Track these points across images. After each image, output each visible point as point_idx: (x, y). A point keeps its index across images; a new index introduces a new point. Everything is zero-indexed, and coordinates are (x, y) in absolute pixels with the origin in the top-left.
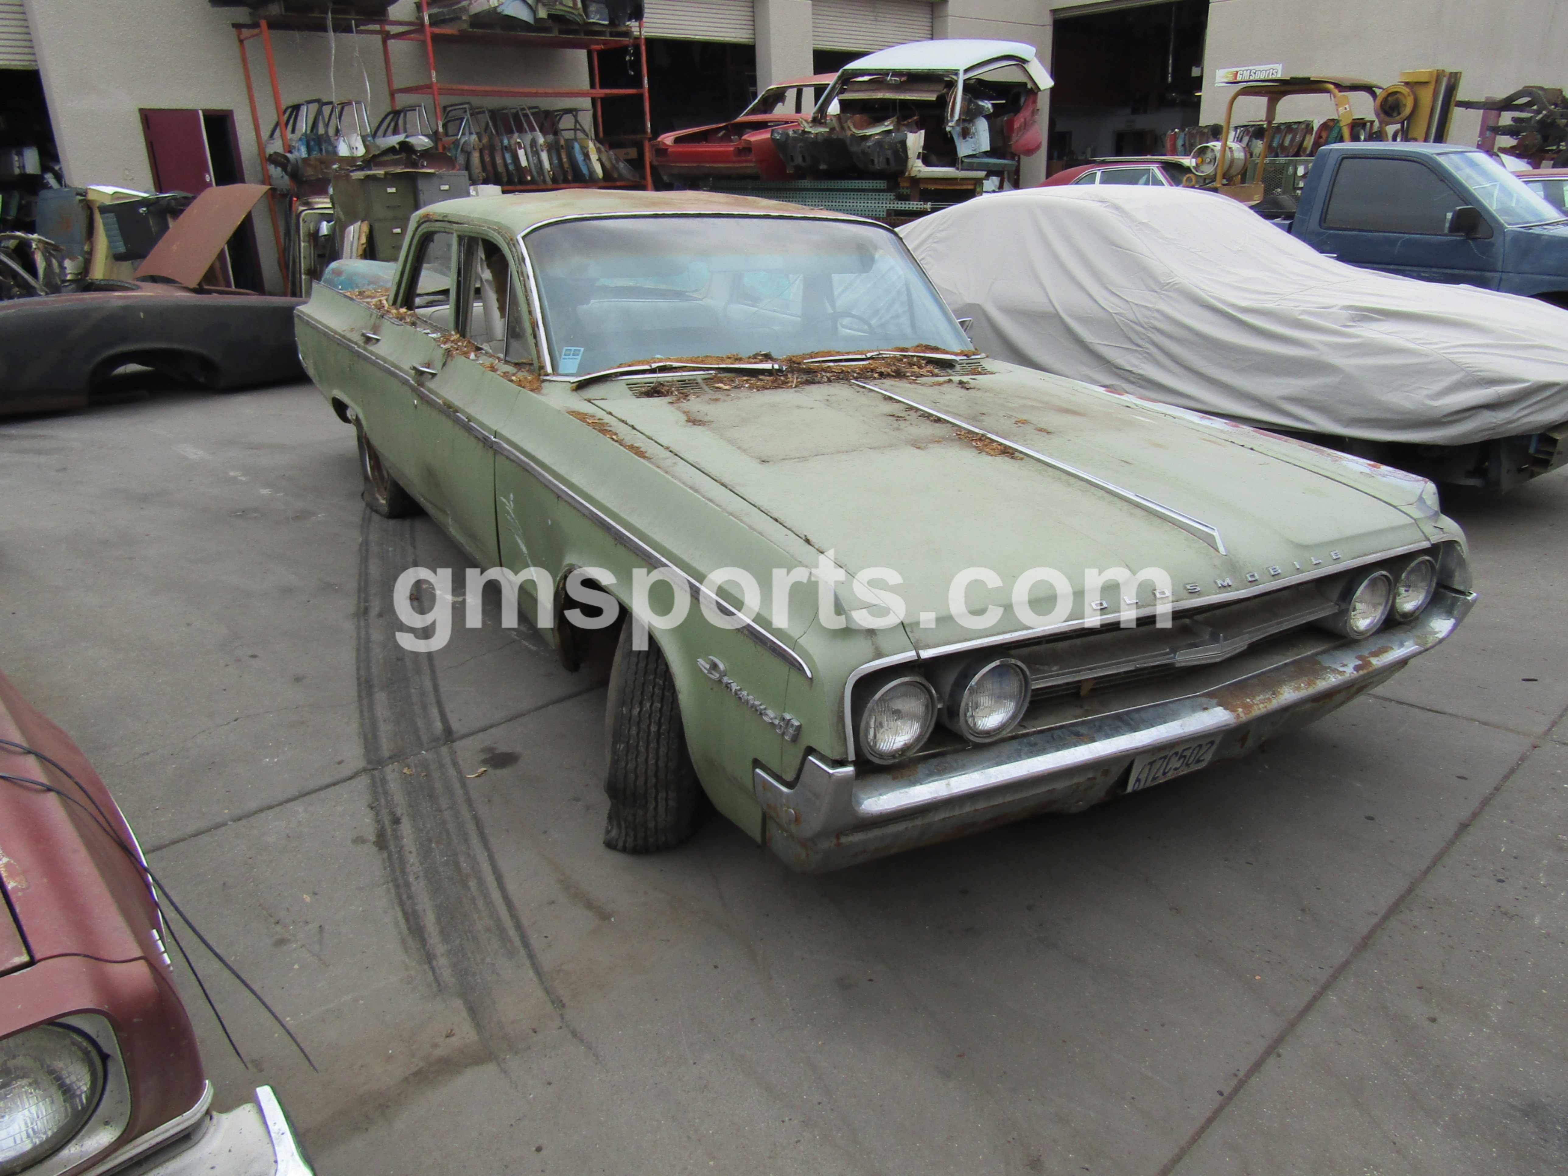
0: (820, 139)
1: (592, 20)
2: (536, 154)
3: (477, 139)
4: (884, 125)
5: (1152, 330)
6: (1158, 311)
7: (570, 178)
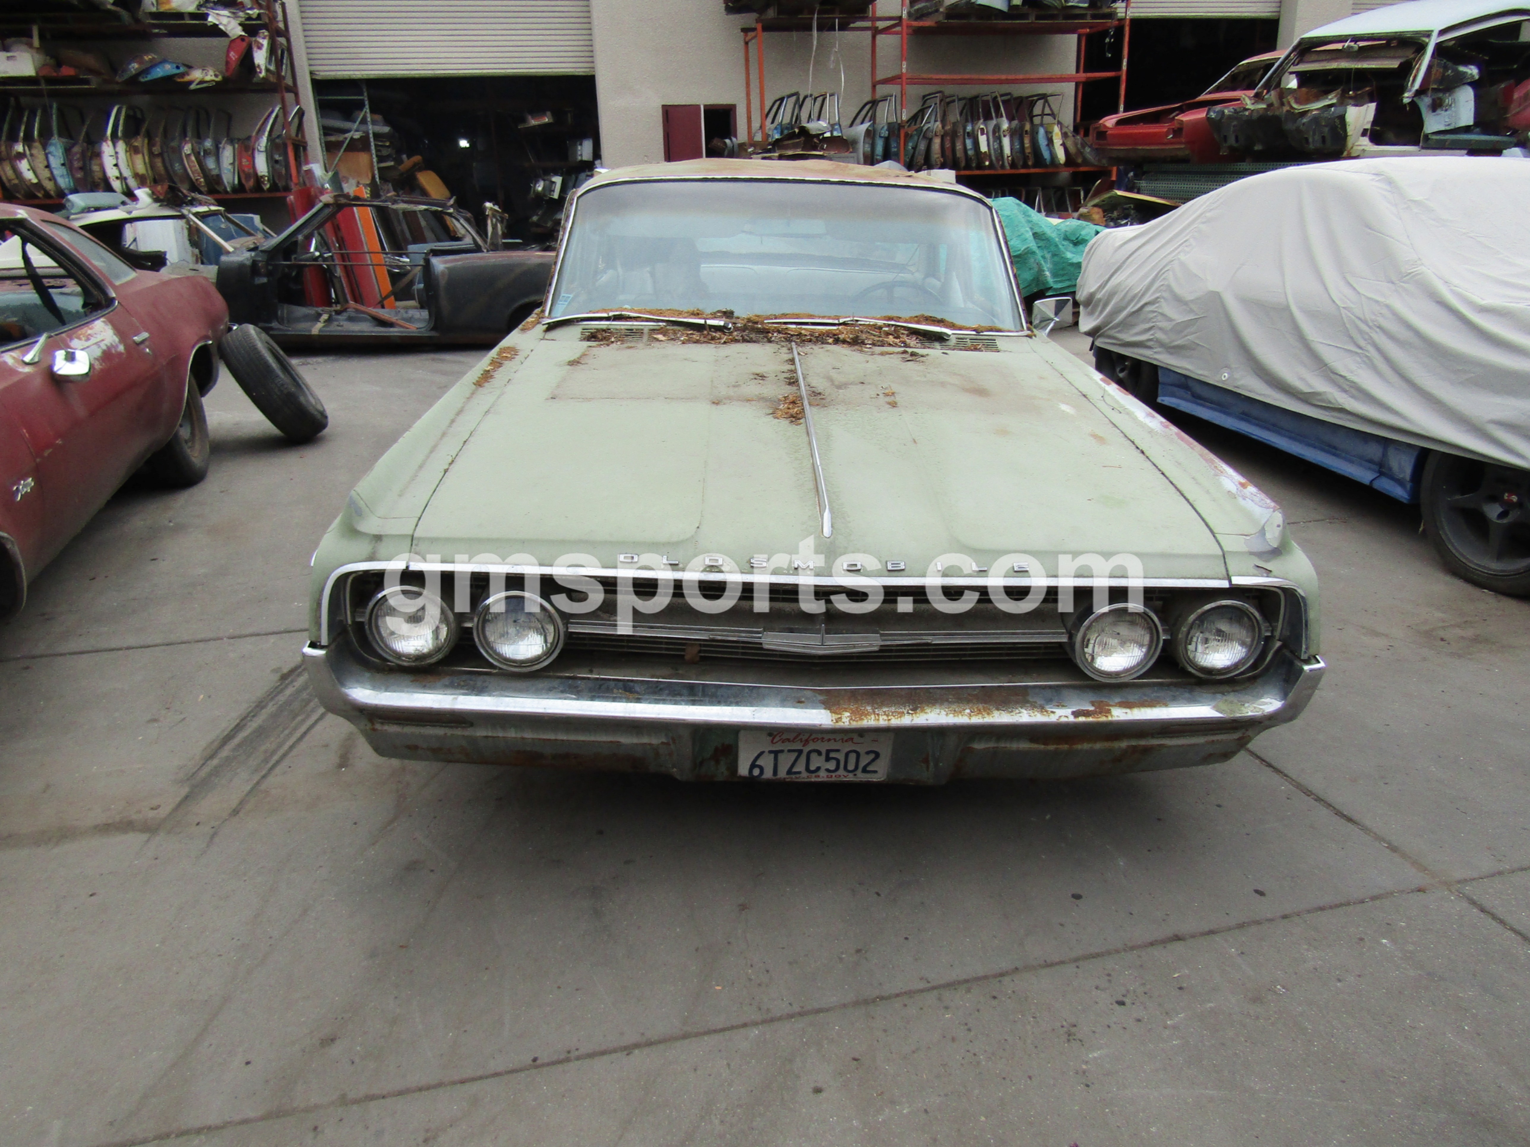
0: (1255, 116)
1: (1070, 4)
2: (999, 139)
3: (940, 126)
4: (1327, 98)
5: (1378, 330)
6: (1388, 306)
7: (1030, 163)
